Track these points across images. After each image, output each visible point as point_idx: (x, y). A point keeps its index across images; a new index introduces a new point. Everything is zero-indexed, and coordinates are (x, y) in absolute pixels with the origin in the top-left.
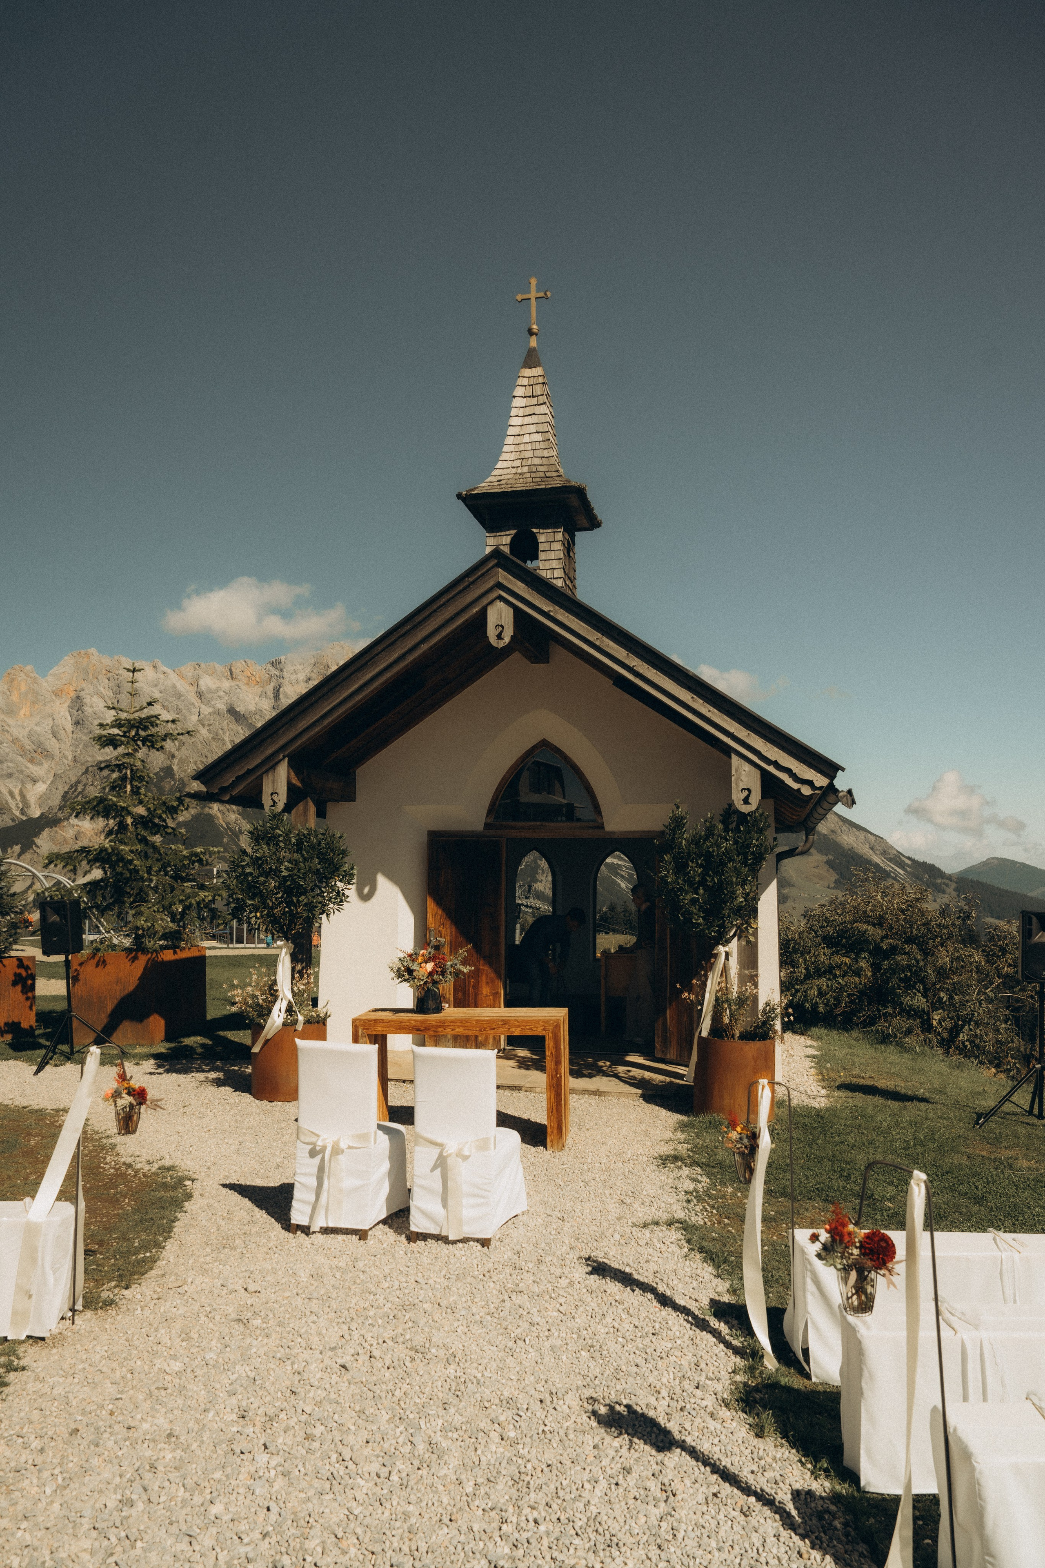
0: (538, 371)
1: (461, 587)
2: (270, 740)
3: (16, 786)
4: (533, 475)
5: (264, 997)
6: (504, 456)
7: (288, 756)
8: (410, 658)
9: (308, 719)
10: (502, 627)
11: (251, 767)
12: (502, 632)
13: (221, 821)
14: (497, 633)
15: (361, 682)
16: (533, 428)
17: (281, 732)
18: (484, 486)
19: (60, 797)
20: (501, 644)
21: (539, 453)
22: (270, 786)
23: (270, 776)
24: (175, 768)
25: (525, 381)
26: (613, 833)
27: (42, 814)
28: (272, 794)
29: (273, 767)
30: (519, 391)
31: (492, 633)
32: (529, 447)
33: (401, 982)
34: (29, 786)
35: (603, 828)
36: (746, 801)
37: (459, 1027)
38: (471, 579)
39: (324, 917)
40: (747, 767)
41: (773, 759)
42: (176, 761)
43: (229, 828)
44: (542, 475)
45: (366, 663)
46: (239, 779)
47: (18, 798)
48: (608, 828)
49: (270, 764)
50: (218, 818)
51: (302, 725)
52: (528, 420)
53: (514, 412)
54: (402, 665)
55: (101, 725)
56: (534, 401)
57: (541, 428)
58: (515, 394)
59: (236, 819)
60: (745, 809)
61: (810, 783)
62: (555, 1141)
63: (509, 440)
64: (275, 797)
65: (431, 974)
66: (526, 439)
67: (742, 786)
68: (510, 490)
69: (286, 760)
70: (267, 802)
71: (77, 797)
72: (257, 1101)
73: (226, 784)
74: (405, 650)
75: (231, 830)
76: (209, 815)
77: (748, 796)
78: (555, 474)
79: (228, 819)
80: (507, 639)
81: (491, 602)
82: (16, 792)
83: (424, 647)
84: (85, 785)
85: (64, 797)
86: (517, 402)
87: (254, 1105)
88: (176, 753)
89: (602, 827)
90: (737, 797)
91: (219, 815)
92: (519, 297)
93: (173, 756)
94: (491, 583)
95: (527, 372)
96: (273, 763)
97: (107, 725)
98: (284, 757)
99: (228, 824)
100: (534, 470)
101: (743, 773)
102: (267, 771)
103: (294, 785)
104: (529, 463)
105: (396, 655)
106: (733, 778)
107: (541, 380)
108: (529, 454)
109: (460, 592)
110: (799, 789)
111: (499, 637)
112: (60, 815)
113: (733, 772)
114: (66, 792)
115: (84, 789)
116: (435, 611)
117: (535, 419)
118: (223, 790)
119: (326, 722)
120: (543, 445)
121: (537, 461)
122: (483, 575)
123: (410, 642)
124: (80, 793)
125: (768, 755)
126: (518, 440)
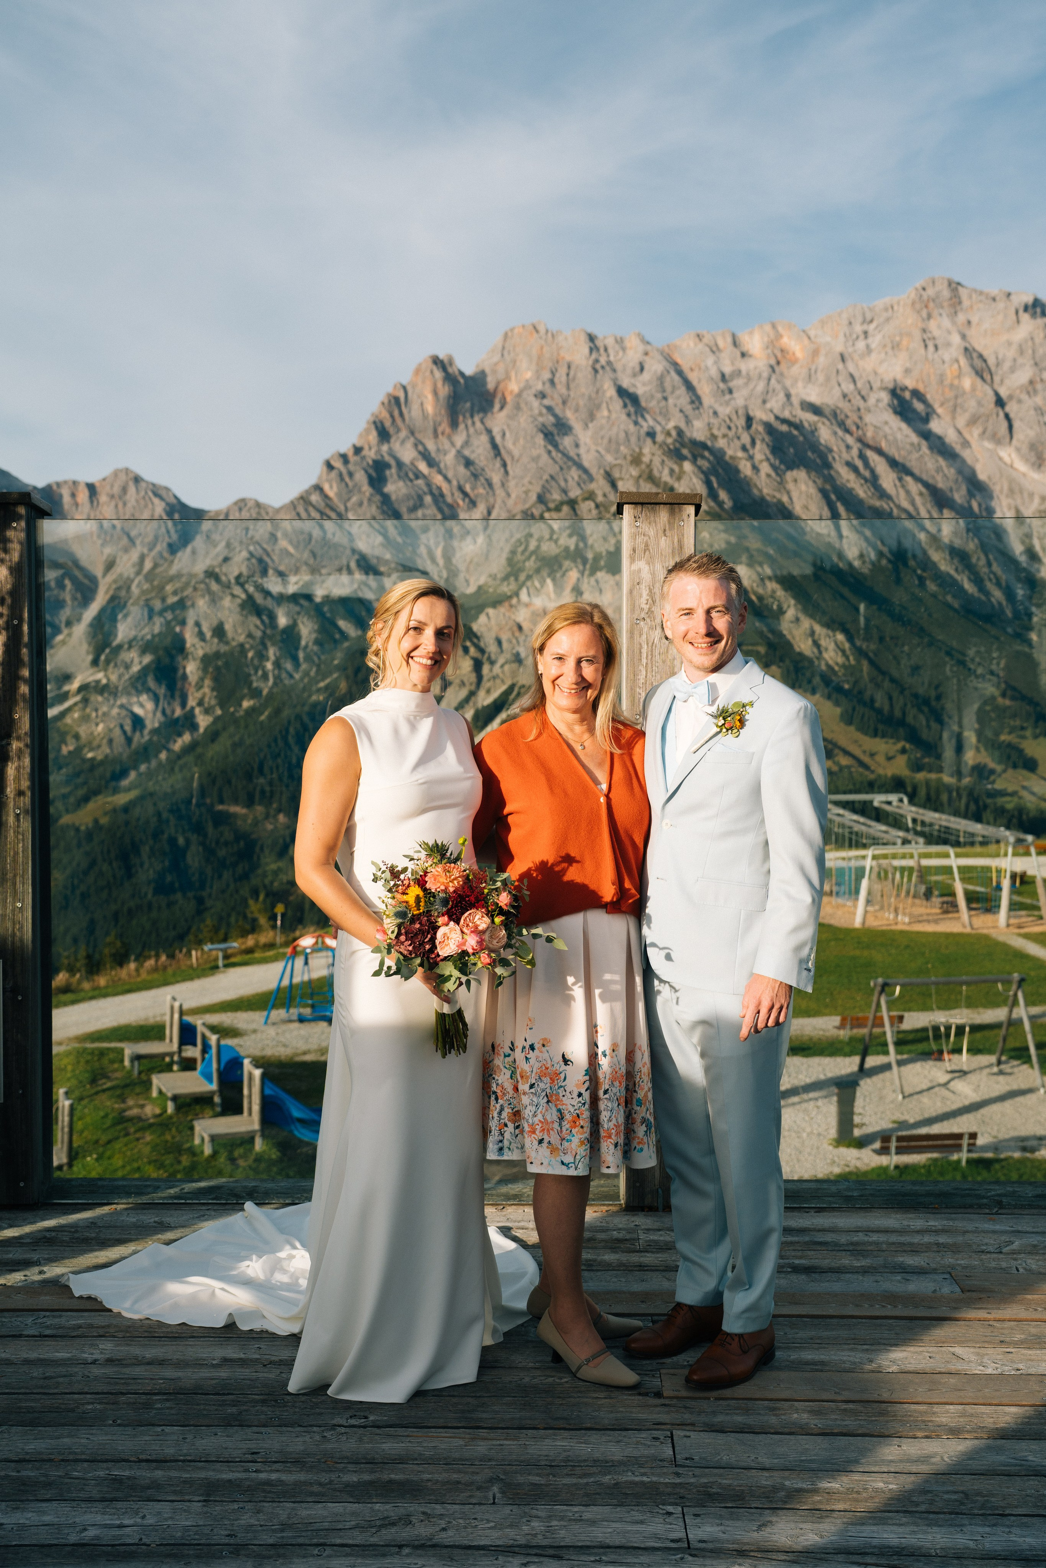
3: (437, 544)
19: (503, 561)
27: (480, 588)
34: (455, 543)
47: (441, 561)
59: (774, 592)
71: (528, 558)
82: (439, 553)
84: (540, 540)
85: (510, 561)
112: (506, 589)
114: (513, 552)
115: (538, 547)
124: (533, 553)
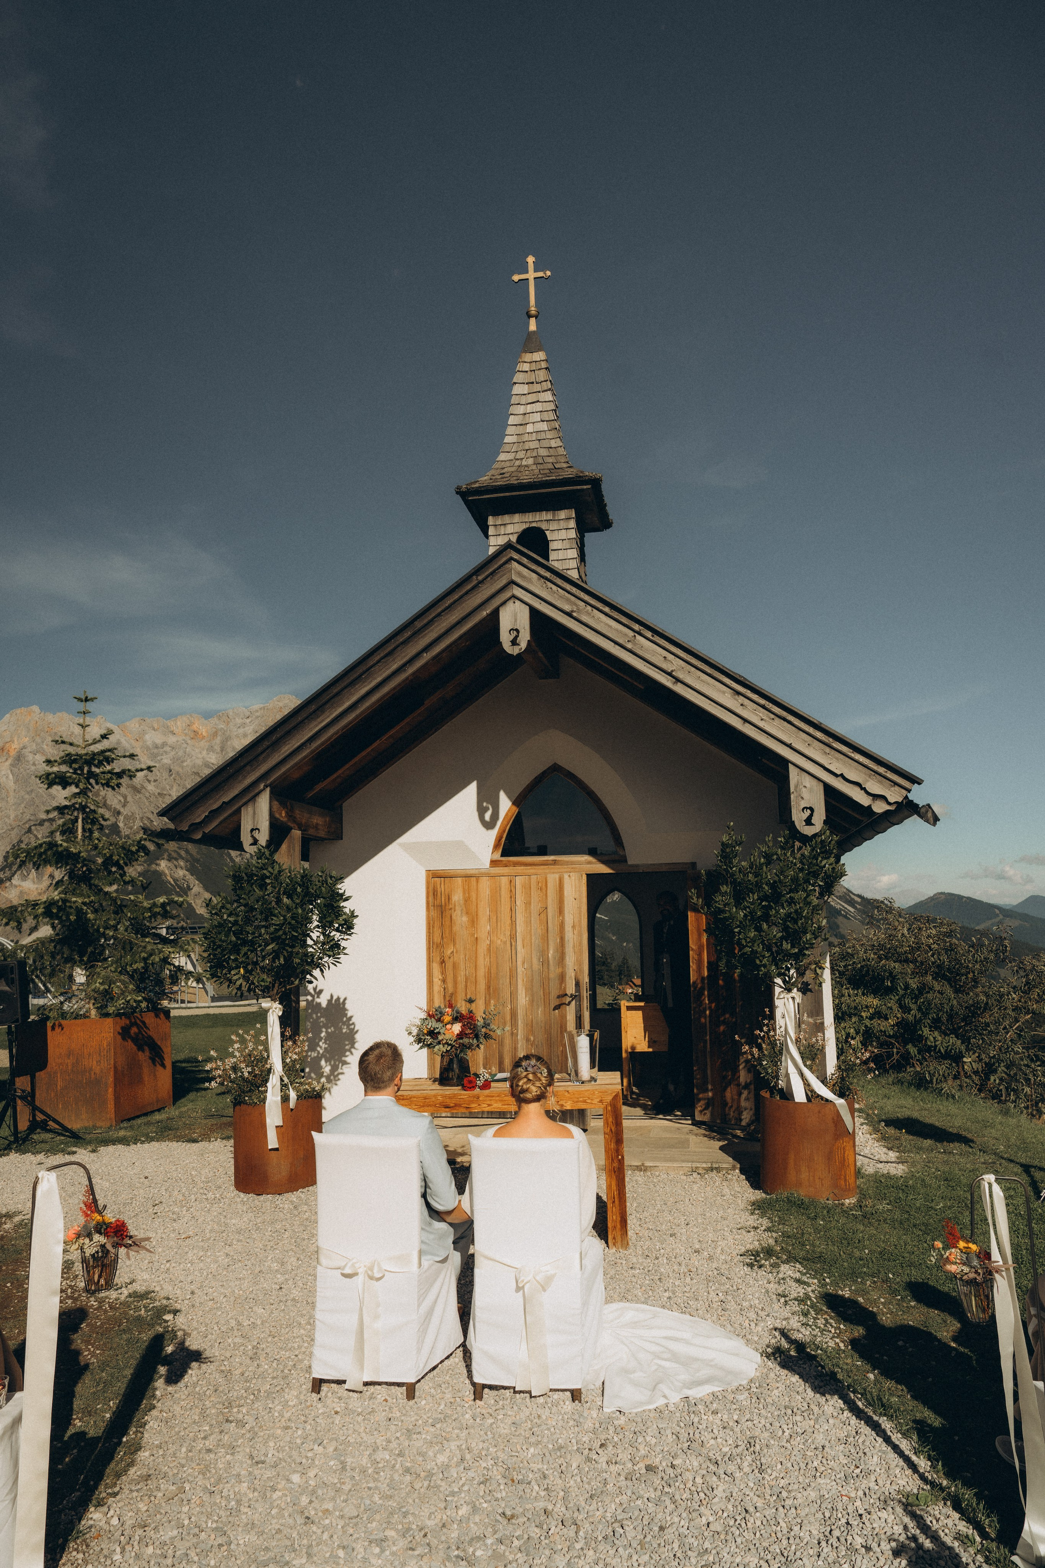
0: (540, 356)
1: (469, 587)
2: (248, 768)
4: (542, 467)
5: (249, 1069)
6: (506, 448)
7: (270, 785)
8: (411, 670)
9: (294, 742)
10: (517, 631)
11: (226, 799)
12: (517, 637)
13: (169, 878)
14: (512, 638)
15: (354, 699)
16: (537, 417)
17: (261, 758)
18: (484, 480)
20: (515, 651)
21: (545, 444)
22: (250, 822)
23: (250, 809)
24: (121, 825)
25: (526, 367)
26: (637, 866)
28: (252, 830)
29: (253, 799)
30: (519, 377)
31: (505, 638)
32: (534, 436)
33: (421, 1048)
35: (626, 861)
36: (809, 822)
37: (496, 1101)
38: (480, 578)
39: (316, 972)
40: (808, 781)
41: (839, 773)
42: (121, 818)
43: (177, 884)
44: (552, 467)
45: (360, 676)
46: (214, 813)
48: (630, 862)
49: (249, 795)
50: (165, 875)
51: (286, 749)
52: (529, 408)
53: (514, 400)
54: (403, 676)
55: (49, 762)
56: (537, 387)
57: (546, 416)
58: (515, 380)
60: (809, 831)
61: (883, 798)
62: (619, 1238)
63: (510, 430)
64: (256, 834)
65: (460, 1036)
66: (530, 428)
67: (803, 804)
68: (516, 482)
69: (268, 789)
70: (246, 839)
72: (242, 1195)
73: (198, 820)
74: (405, 660)
75: (179, 887)
76: (156, 872)
77: (811, 815)
78: (565, 465)
79: (176, 876)
80: (523, 645)
81: (504, 603)
83: (427, 657)
86: (517, 389)
87: (239, 1200)
88: (122, 810)
89: (624, 860)
90: (798, 817)
91: (167, 872)
92: (516, 278)
93: (119, 813)
94: (504, 581)
95: (528, 357)
96: (252, 794)
97: (56, 761)
98: (266, 786)
99: (175, 880)
100: (541, 461)
101: (804, 789)
102: (246, 804)
103: (277, 819)
104: (535, 454)
105: (395, 667)
106: (792, 796)
107: (544, 365)
108: (533, 445)
109: (467, 593)
110: (870, 806)
111: (514, 642)
113: (792, 789)
116: (439, 615)
117: (538, 407)
118: (195, 827)
119: (314, 745)
120: (549, 435)
121: (543, 452)
122: (492, 573)
123: (411, 651)
125: (833, 767)
126: (520, 430)
